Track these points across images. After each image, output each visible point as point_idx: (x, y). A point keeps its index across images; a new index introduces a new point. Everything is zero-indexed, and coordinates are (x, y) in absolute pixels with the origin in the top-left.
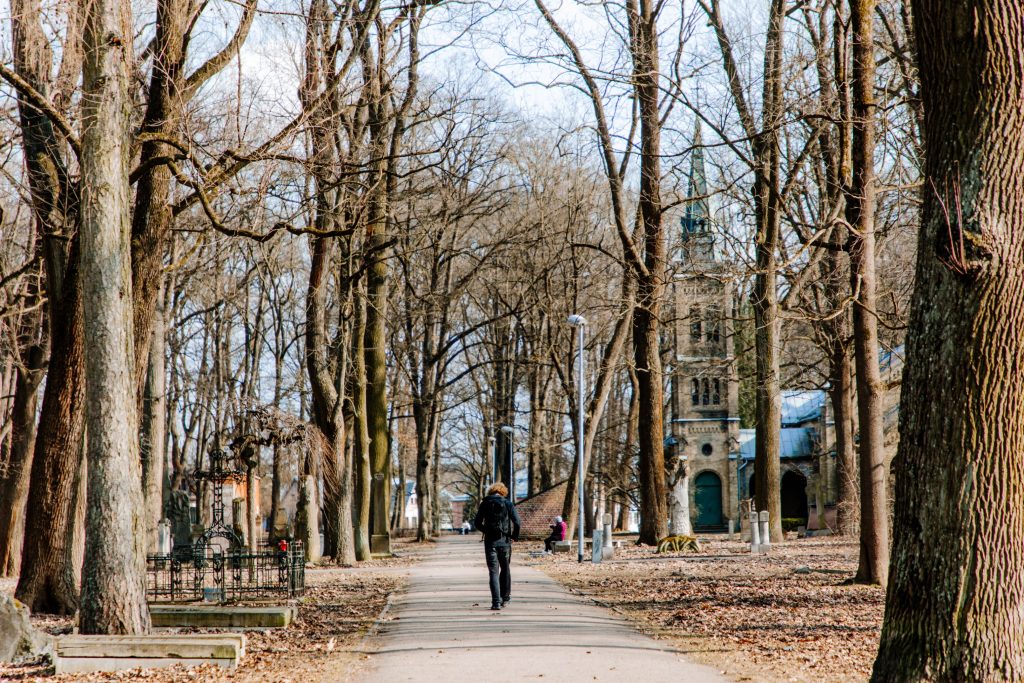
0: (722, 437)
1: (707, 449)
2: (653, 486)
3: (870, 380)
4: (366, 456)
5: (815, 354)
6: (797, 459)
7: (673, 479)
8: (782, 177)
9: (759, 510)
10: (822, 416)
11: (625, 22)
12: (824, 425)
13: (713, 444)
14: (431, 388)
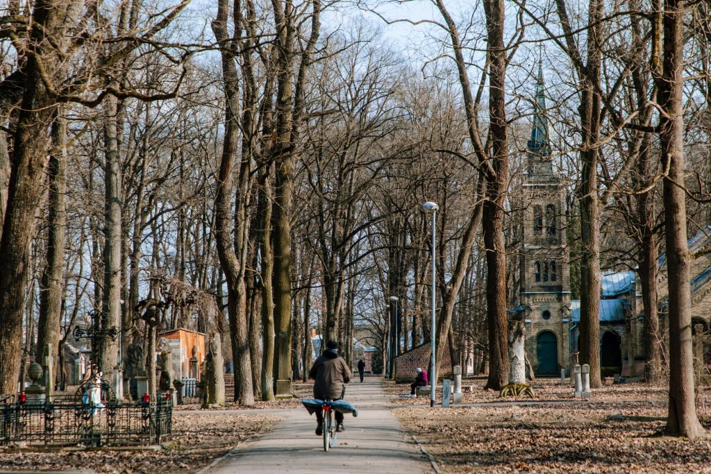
0: (558, 306)
1: (546, 315)
2: (498, 343)
3: (679, 250)
4: (271, 318)
6: (614, 323)
7: (512, 338)
9: (581, 364)
10: (633, 291)
12: (634, 296)
13: (551, 311)
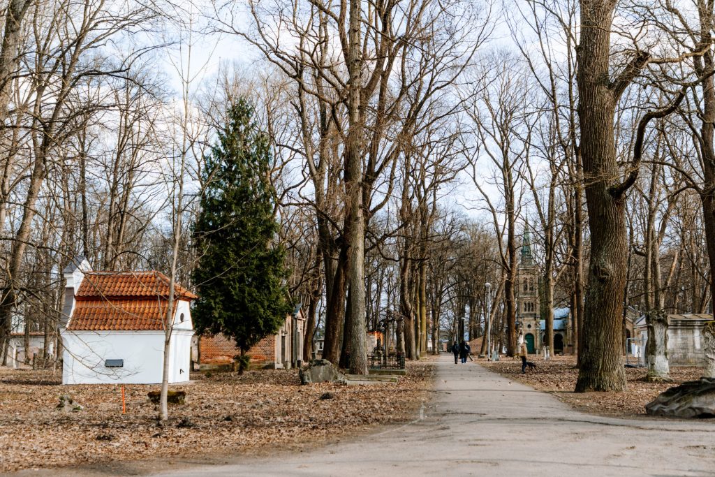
0: (534, 322)
1: (529, 326)
2: (511, 338)
4: (419, 326)
5: (565, 295)
6: (560, 330)
7: (518, 336)
8: (554, 238)
9: (546, 346)
10: (568, 316)
11: (503, 188)
12: (568, 319)
13: (531, 324)
14: (438, 304)
